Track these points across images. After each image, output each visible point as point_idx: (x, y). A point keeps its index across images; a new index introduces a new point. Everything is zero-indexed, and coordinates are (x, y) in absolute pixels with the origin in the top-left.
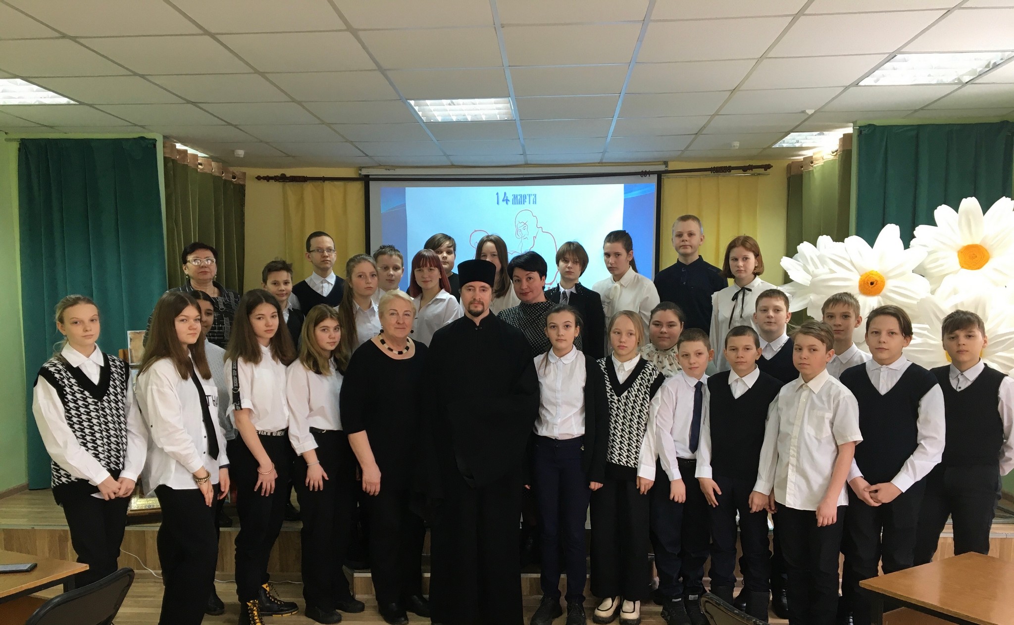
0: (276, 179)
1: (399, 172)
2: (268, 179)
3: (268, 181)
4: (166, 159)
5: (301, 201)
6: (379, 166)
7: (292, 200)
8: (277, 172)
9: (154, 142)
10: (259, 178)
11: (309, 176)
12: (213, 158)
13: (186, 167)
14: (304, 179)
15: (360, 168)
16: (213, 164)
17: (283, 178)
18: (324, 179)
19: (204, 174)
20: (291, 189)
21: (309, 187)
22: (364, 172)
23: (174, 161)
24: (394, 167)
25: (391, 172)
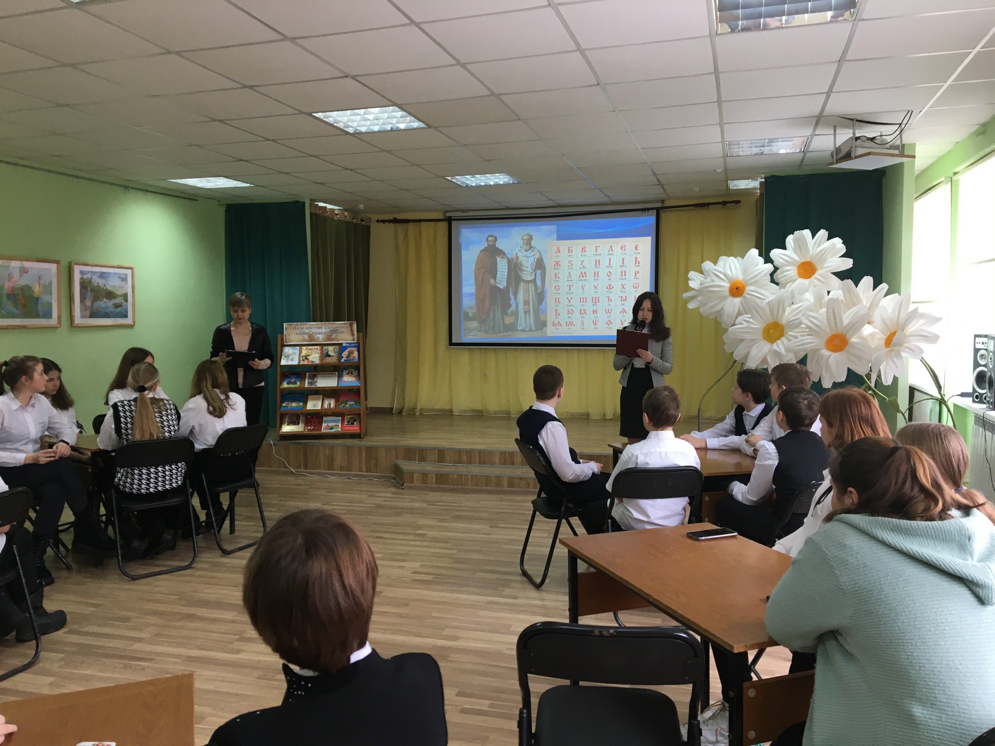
0: (389, 221)
1: (471, 214)
2: (384, 221)
3: (384, 223)
4: (311, 214)
5: (406, 236)
6: (458, 210)
7: (401, 236)
8: (391, 217)
9: (303, 204)
10: (378, 221)
11: (410, 218)
12: (345, 210)
13: (325, 218)
14: (407, 221)
15: (446, 212)
16: (346, 214)
17: (395, 221)
18: (420, 221)
19: (339, 221)
20: (400, 228)
21: (411, 226)
22: (448, 215)
23: (316, 215)
24: (468, 211)
25: (466, 214)
